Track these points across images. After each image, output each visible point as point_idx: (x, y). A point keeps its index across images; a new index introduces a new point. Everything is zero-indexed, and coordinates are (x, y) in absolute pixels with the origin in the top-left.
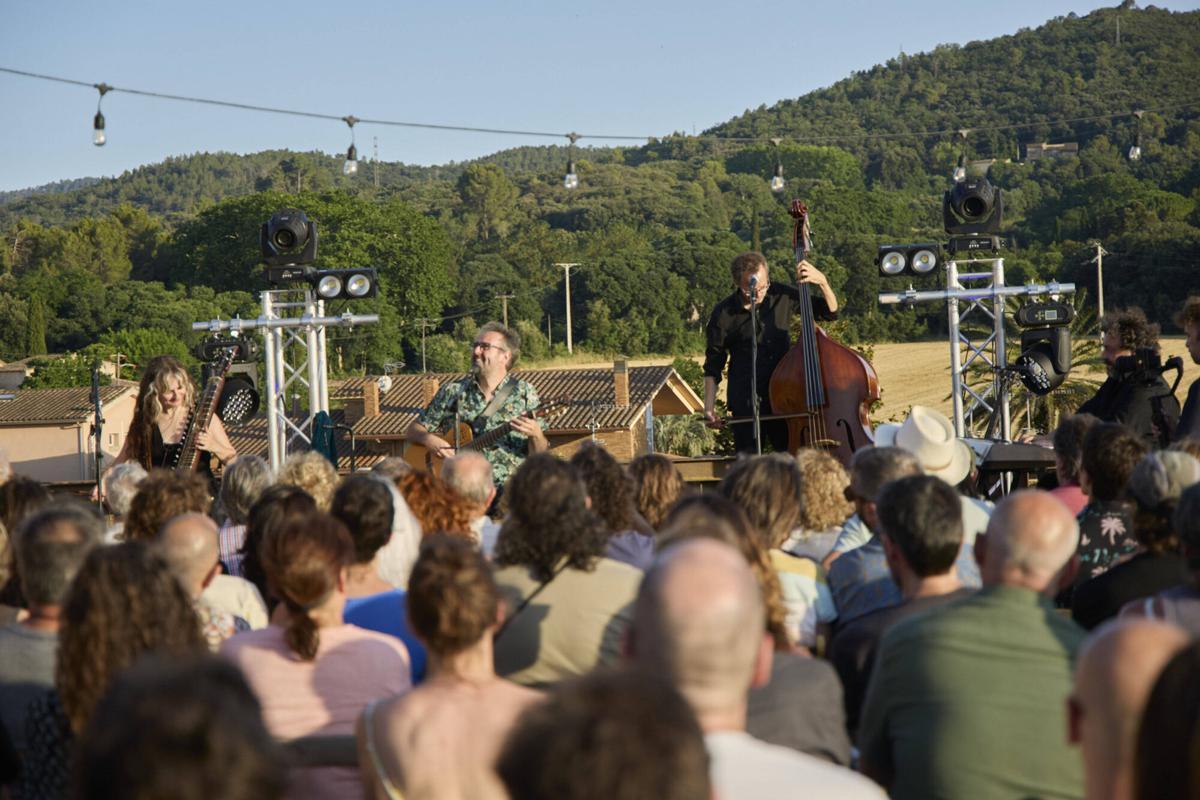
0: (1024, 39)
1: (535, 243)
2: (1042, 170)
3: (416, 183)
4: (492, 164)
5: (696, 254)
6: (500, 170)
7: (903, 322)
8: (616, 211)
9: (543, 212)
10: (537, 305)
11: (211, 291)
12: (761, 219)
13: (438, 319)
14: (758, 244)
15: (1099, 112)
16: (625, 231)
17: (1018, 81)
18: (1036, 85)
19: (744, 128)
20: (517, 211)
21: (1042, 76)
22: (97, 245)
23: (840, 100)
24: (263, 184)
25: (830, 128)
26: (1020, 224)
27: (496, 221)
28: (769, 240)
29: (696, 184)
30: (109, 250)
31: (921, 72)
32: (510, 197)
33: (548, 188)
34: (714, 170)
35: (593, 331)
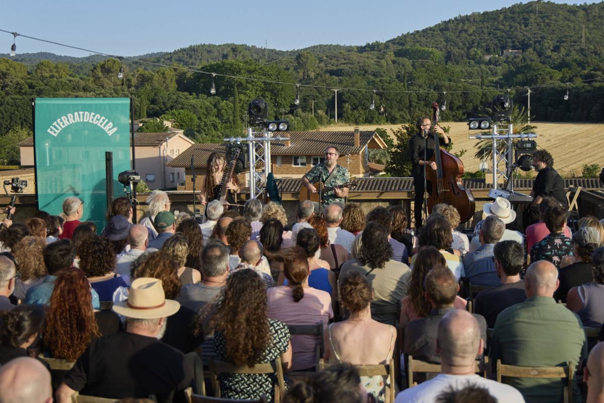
0: (504, 11)
1: (324, 81)
2: (509, 60)
3: (281, 57)
4: (308, 51)
5: (383, 87)
6: (312, 53)
7: (458, 115)
8: (354, 70)
9: (327, 69)
10: (324, 104)
11: (206, 96)
12: (407, 75)
13: (289, 109)
14: (406, 84)
15: (530, 39)
16: (356, 78)
17: (501, 27)
18: (507, 28)
19: (400, 41)
20: (318, 69)
21: (510, 25)
22: (165, 78)
23: (437, 31)
24: (225, 56)
25: (433, 41)
26: (501, 79)
27: (310, 72)
28: (410, 82)
29: (383, 61)
30: (169, 80)
31: (466, 22)
32: (315, 64)
33: (329, 61)
34: (390, 56)
35: (345, 115)
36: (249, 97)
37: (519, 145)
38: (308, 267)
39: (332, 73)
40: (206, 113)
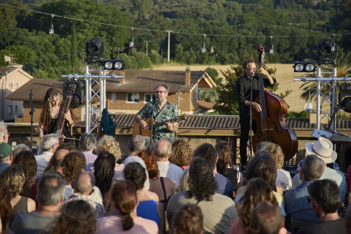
1: (158, 22)
2: (337, 4)
5: (215, 29)
7: (285, 57)
8: (187, 12)
9: (161, 11)
10: (158, 44)
12: (237, 18)
13: (124, 48)
14: (236, 27)
16: (188, 20)
20: (152, 11)
22: (5, 14)
26: (327, 23)
27: (145, 14)
28: (239, 25)
29: (215, 4)
30: (10, 16)
32: (150, 6)
33: (164, 3)
35: (177, 55)
36: (87, 36)
37: (343, 88)
38: (136, 198)
39: (166, 15)
40: (44, 49)
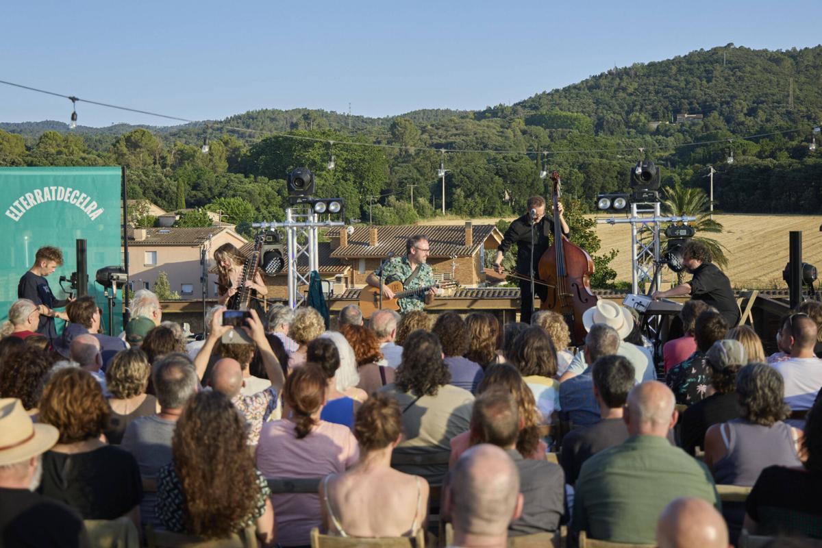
0: (677, 61)
1: (427, 158)
2: (684, 128)
3: (369, 127)
4: (407, 118)
5: (508, 166)
6: (411, 121)
8: (469, 143)
9: (432, 143)
10: (428, 190)
11: (266, 179)
13: (379, 196)
14: (540, 162)
15: (714, 100)
16: (472, 154)
17: (673, 83)
18: (683, 85)
19: (533, 104)
20: (419, 142)
21: (686, 80)
22: (212, 155)
23: (584, 90)
24: (294, 126)
25: (578, 103)
26: (673, 155)
27: (408, 147)
28: (546, 160)
29: (509, 130)
30: (217, 157)
31: (625, 77)
32: (416, 135)
33: (436, 131)
34: (519, 123)
35: (456, 204)
36: (325, 181)
37: (669, 232)
40: (266, 201)
